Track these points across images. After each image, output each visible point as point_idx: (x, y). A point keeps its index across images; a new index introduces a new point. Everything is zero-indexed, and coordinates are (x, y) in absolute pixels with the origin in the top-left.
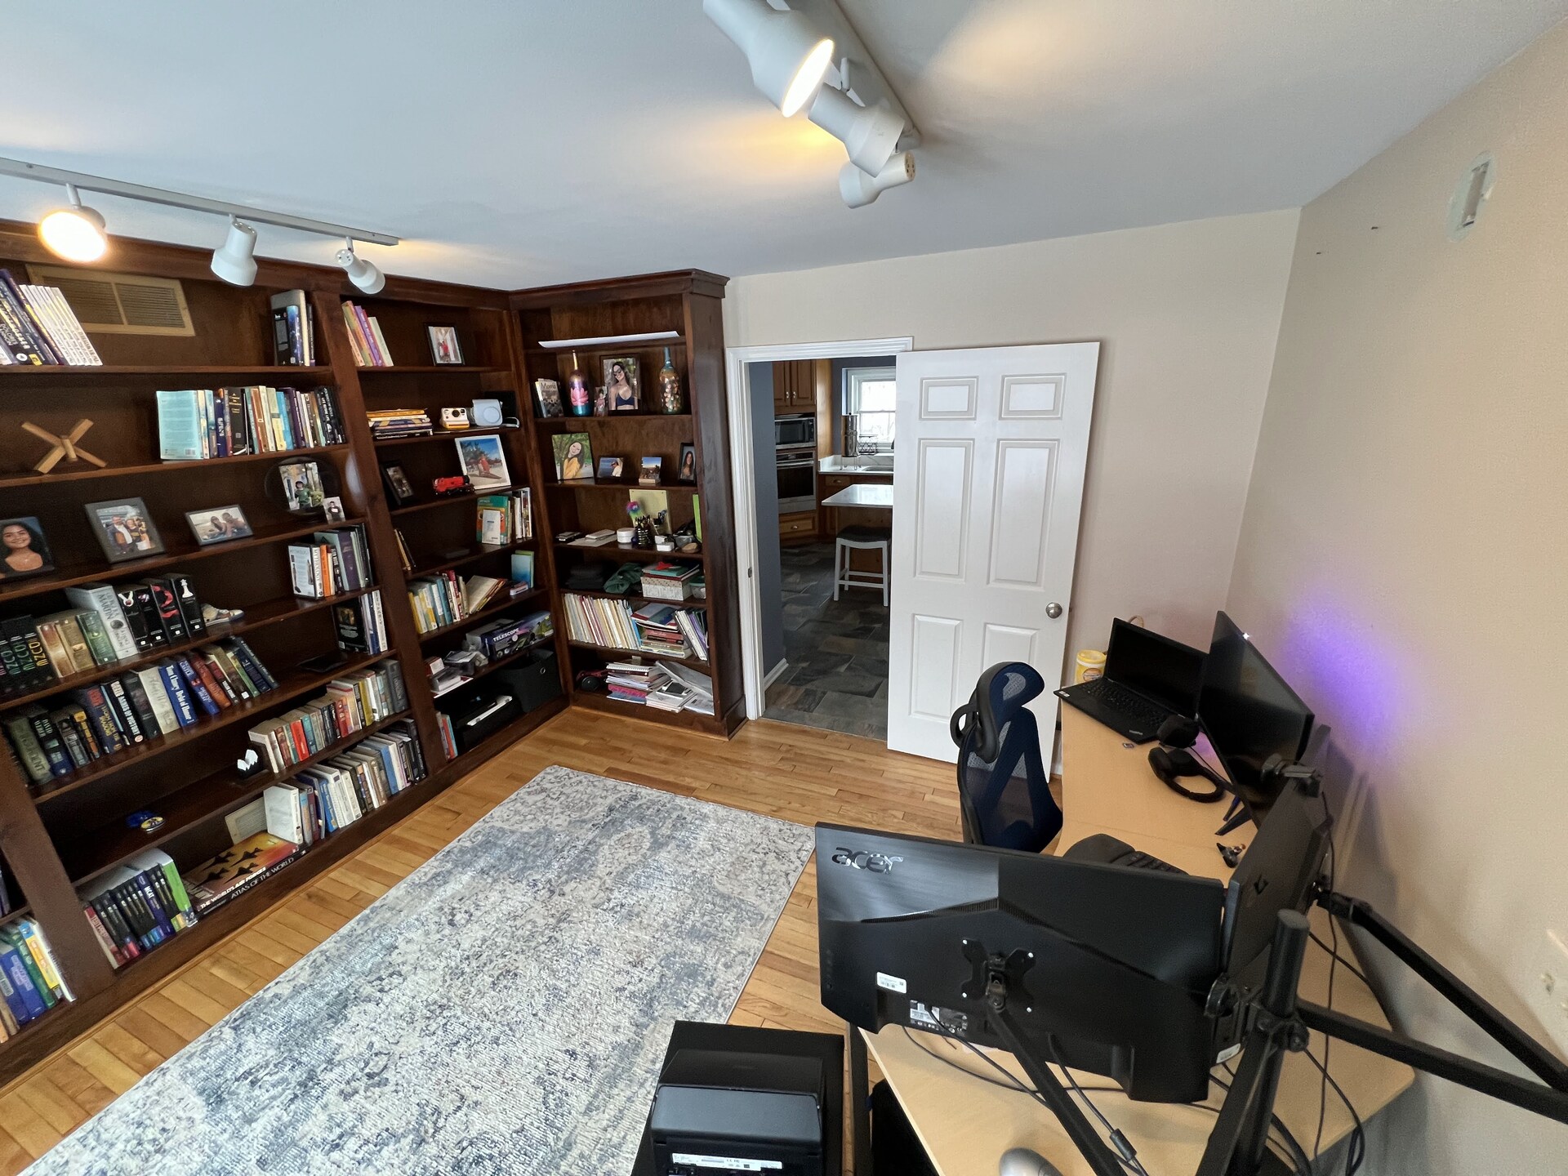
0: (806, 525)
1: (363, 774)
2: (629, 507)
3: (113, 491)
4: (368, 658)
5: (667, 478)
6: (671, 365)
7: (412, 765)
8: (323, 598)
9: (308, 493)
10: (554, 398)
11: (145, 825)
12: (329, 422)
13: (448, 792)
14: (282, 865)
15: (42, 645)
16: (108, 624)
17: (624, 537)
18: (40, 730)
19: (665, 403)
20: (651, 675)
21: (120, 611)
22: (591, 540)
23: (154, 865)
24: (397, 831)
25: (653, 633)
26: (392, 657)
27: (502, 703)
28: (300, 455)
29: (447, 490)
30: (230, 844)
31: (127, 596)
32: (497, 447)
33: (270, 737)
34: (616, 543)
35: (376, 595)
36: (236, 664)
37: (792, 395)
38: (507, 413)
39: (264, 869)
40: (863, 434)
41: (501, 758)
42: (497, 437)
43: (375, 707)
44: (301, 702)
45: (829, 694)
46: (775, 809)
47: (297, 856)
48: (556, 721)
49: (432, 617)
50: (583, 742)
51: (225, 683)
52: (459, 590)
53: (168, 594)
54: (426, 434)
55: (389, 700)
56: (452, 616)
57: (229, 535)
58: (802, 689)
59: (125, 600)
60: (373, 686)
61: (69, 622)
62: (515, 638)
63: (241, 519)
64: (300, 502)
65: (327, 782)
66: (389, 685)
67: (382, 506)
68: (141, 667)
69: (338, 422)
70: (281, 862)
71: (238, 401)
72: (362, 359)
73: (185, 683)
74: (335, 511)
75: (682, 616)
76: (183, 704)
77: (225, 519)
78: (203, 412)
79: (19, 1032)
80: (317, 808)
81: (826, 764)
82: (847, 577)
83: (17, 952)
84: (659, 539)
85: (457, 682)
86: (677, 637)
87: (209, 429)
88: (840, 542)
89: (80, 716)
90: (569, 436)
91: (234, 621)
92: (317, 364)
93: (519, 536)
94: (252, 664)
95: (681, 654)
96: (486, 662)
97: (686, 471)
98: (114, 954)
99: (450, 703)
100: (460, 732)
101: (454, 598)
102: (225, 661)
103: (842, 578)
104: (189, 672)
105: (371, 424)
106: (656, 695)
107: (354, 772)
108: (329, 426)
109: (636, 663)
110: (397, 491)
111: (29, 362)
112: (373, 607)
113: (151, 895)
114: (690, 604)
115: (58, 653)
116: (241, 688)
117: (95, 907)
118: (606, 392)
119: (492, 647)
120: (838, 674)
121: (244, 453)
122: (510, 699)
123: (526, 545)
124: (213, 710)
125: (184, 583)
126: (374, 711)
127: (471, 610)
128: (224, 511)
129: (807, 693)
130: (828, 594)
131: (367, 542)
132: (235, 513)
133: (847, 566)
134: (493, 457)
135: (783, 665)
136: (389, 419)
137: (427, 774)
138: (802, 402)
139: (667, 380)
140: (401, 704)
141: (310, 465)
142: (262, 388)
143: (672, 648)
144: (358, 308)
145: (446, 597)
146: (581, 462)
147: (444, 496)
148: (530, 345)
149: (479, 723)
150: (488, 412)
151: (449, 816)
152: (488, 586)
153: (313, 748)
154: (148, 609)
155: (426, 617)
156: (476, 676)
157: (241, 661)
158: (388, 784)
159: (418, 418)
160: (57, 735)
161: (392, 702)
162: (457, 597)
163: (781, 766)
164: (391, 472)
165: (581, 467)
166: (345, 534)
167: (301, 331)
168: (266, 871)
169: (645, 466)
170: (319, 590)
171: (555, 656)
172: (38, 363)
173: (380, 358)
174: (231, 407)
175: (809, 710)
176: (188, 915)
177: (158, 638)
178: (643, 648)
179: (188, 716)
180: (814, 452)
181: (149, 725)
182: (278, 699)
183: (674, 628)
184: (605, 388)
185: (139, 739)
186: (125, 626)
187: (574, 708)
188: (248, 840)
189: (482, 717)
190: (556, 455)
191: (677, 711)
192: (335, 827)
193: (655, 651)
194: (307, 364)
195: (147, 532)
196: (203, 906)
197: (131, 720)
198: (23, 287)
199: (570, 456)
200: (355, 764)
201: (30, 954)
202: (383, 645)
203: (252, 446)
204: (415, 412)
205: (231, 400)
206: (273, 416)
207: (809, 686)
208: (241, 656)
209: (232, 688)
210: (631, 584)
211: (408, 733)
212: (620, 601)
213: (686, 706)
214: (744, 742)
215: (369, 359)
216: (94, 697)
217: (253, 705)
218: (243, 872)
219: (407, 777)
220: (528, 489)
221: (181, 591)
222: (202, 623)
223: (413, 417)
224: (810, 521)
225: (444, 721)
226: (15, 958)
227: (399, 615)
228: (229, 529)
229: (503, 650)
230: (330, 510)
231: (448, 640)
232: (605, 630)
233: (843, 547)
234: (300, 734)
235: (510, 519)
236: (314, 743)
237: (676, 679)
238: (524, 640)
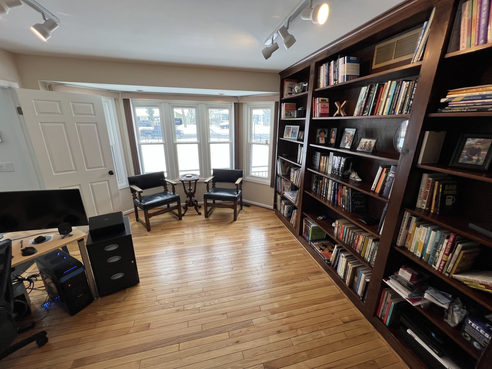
8: (374, 192)
11: (319, 217)
15: (320, 161)
43: (367, 252)
49: (420, 247)
51: (342, 198)
56: (434, 262)
57: (365, 150)
61: (325, 158)
63: (373, 145)
68: (329, 178)
71: (373, 90)
73: (335, 190)
76: (332, 195)
77: (369, 144)
89: (321, 182)
94: (349, 198)
100: (398, 322)
102: (345, 192)
104: (336, 187)
105: (443, 100)
107: (347, 262)
115: (321, 164)
116: (344, 203)
117: (305, 221)
121: (366, 115)
124: (336, 203)
136: (465, 95)
140: (373, 263)
145: (437, 246)
155: (417, 244)
168: (321, 254)
172: (336, 83)
174: (369, 93)
177: (334, 173)
181: (326, 194)
185: (324, 196)
192: (337, 270)
194: (415, 61)
196: (312, 243)
198: (340, 59)
202: (381, 232)
203: (368, 112)
205: (370, 90)
208: (348, 193)
209: (342, 201)
216: (324, 179)
217: (344, 211)
234: (342, 231)
236: (344, 238)
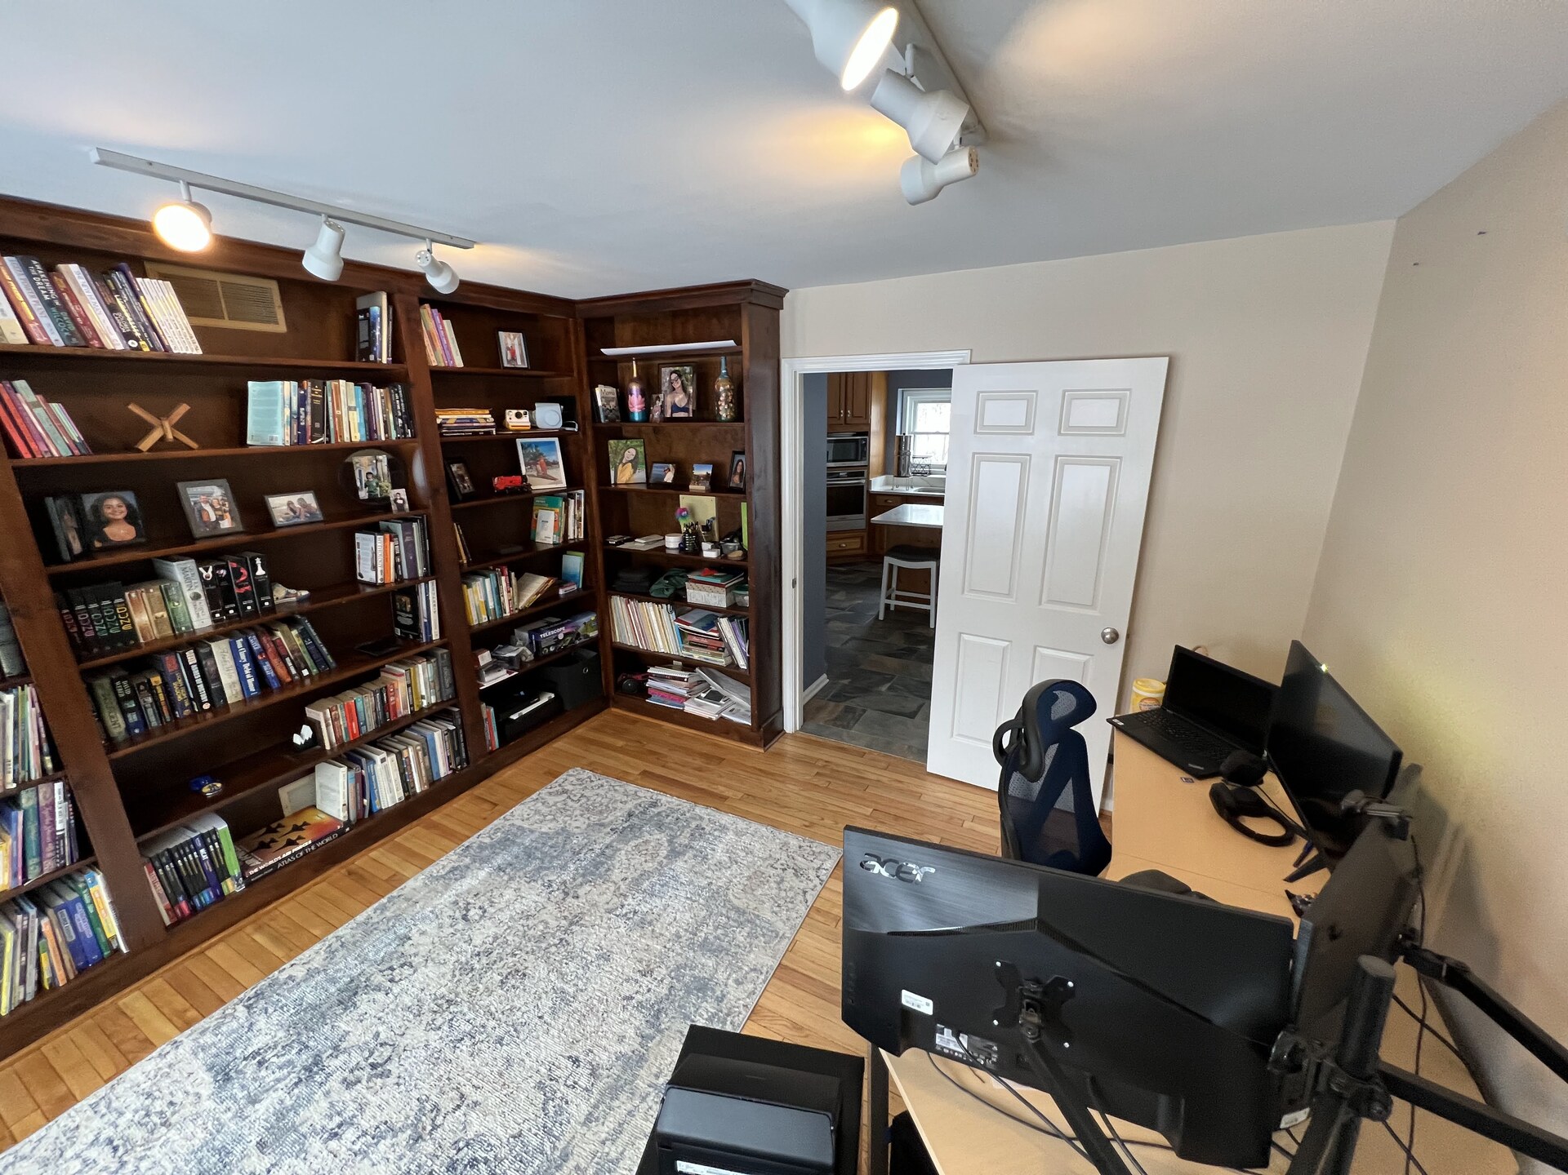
0: (854, 544)
1: (408, 758)
2: (678, 511)
3: (203, 472)
4: (419, 645)
5: (717, 485)
6: (727, 373)
7: (455, 753)
8: (383, 585)
9: (377, 484)
10: (613, 404)
11: (205, 790)
12: (401, 417)
13: (487, 783)
14: (327, 840)
15: (128, 611)
16: (188, 594)
17: (672, 542)
18: (120, 690)
19: (719, 410)
20: (691, 681)
21: (199, 584)
22: (640, 544)
23: (210, 828)
24: (436, 816)
25: (695, 639)
26: (443, 646)
27: (544, 700)
28: (372, 445)
29: (506, 488)
30: (282, 816)
31: (207, 570)
32: (556, 451)
33: (325, 714)
34: (664, 548)
35: (432, 585)
36: (299, 642)
37: (846, 413)
38: (567, 417)
39: (310, 842)
40: (917, 454)
41: (540, 754)
42: (556, 440)
43: (424, 693)
44: (355, 683)
45: (869, 712)
46: (807, 824)
47: (341, 833)
48: (595, 721)
49: (483, 610)
50: (620, 743)
51: (288, 659)
52: (511, 585)
53: (243, 571)
54: (489, 433)
55: (437, 688)
56: (502, 610)
57: (302, 519)
58: (842, 706)
59: (205, 574)
60: (424, 672)
61: (154, 591)
62: (561, 637)
63: (314, 505)
64: (369, 492)
65: (374, 762)
66: (438, 674)
67: (444, 499)
68: (212, 638)
69: (409, 417)
70: (326, 837)
71: (319, 393)
72: (435, 360)
73: (252, 656)
74: (400, 502)
75: (724, 623)
76: (248, 676)
77: (300, 504)
78: (287, 402)
79: (76, 977)
80: (363, 787)
81: (860, 781)
82: (893, 596)
83: (81, 900)
84: (706, 546)
85: (502, 675)
86: (718, 644)
87: (291, 417)
88: (888, 560)
89: (156, 680)
90: (624, 441)
91: (300, 601)
92: (394, 361)
93: (571, 536)
94: (314, 643)
95: (722, 661)
96: (532, 658)
97: (736, 479)
98: (167, 910)
99: (495, 695)
100: (503, 724)
101: (505, 593)
102: (289, 638)
103: (889, 597)
104: (256, 646)
105: (439, 421)
106: (695, 701)
107: (399, 755)
108: (400, 421)
109: (677, 668)
110: (459, 488)
111: (139, 348)
112: (429, 596)
113: (205, 857)
114: (733, 612)
115: (141, 619)
116: (303, 666)
117: (155, 864)
118: (662, 400)
119: (538, 643)
120: (880, 693)
121: (322, 442)
122: (553, 696)
123: (576, 546)
124: (275, 685)
125: (258, 561)
126: (423, 697)
127: (521, 606)
128: (299, 496)
129: (848, 710)
130: (874, 613)
131: (428, 533)
132: (309, 498)
133: (894, 585)
134: (551, 459)
135: (823, 680)
136: (456, 417)
137: (468, 763)
138: (856, 421)
139: (722, 388)
140: (448, 692)
141: (380, 457)
142: (342, 382)
143: (713, 655)
144: (435, 311)
145: (498, 592)
146: (635, 468)
147: (502, 493)
148: (593, 351)
149: (522, 718)
150: (549, 415)
151: (486, 806)
152: (538, 584)
153: (363, 729)
154: (224, 584)
155: (478, 609)
156: (523, 671)
157: (303, 639)
158: (431, 770)
159: (483, 418)
160: (134, 696)
161: (440, 690)
162: (509, 592)
163: (815, 781)
164: (454, 468)
165: (634, 472)
166: (408, 524)
167: (381, 331)
168: (313, 843)
169: (696, 472)
170: (380, 577)
171: (598, 657)
172: (146, 349)
173: (452, 359)
174: (313, 398)
175: (847, 727)
176: (237, 880)
177: (231, 612)
178: (684, 654)
179: (252, 688)
180: (866, 471)
181: (217, 694)
182: (336, 678)
183: (716, 634)
184: (661, 396)
185: (206, 706)
186: (203, 598)
187: (613, 710)
188: (297, 814)
189: (525, 711)
190: (611, 459)
191: (714, 718)
192: (378, 807)
193: (696, 657)
194: (384, 361)
195: (230, 511)
196: (251, 872)
197: (201, 688)
198: (139, 280)
199: (624, 461)
200: (401, 747)
201: (92, 902)
202: (435, 634)
203: (328, 436)
204: (480, 412)
205: (313, 392)
206: (350, 408)
207: (848, 703)
208: (304, 635)
209: (294, 665)
210: (676, 589)
211: (452, 721)
212: (664, 606)
213: (723, 714)
214: (780, 755)
215: (441, 360)
216: (170, 663)
217: (312, 681)
218: (291, 843)
219: (450, 764)
220: (582, 492)
221: (255, 569)
222: (272, 601)
223: (478, 416)
224: (858, 540)
225: (488, 712)
226: (79, 906)
227: (453, 606)
228: (303, 513)
229: (548, 647)
230: (395, 500)
231: (497, 634)
232: (648, 632)
233: (891, 566)
234: (353, 714)
235: (563, 520)
236: (365, 724)
237: (715, 686)
238: (569, 638)
